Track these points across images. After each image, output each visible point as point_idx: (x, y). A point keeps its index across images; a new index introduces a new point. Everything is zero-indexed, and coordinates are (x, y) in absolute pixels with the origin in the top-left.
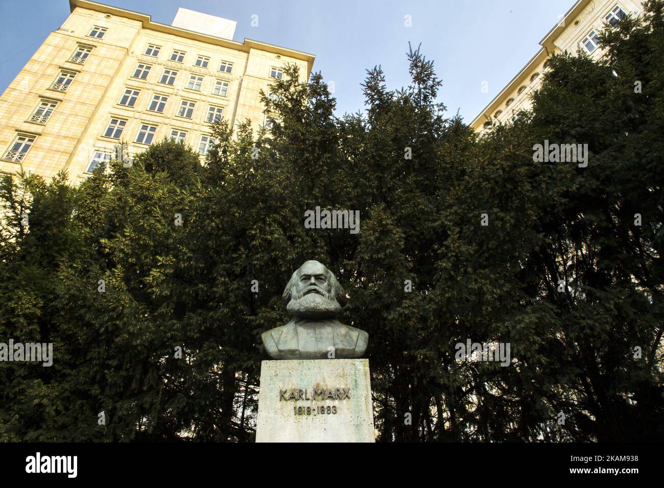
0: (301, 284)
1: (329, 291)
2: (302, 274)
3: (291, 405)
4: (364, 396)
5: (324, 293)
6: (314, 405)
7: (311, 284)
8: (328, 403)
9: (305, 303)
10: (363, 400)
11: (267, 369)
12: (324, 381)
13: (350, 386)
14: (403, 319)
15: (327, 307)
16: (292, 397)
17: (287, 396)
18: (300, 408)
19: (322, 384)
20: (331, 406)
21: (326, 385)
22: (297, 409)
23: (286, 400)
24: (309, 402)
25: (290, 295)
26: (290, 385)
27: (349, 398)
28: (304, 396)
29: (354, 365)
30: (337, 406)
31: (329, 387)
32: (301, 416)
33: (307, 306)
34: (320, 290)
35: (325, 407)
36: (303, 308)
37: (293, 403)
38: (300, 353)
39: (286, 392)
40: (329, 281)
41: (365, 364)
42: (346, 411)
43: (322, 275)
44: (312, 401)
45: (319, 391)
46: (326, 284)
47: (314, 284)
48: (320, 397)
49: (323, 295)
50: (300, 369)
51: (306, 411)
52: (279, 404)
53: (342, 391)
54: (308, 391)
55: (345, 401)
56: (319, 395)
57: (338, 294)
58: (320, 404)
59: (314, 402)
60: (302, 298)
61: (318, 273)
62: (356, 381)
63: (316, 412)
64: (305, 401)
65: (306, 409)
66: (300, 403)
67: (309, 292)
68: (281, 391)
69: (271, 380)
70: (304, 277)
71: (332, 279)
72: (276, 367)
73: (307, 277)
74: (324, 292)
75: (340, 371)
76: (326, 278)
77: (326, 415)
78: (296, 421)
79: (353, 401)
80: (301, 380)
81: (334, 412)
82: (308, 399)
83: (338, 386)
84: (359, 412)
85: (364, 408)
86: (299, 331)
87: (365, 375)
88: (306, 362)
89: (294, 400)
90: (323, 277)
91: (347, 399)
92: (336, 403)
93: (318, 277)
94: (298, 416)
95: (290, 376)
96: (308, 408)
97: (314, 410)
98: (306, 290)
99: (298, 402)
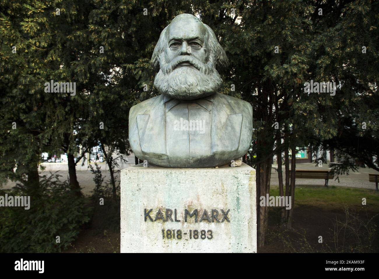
0: (170, 51)
1: (207, 60)
2: (171, 37)
3: (158, 226)
4: (247, 218)
5: (199, 66)
6: (186, 227)
7: (182, 54)
8: (203, 226)
9: (174, 83)
10: (246, 223)
11: (127, 181)
12: (198, 199)
13: (231, 206)
14: (289, 77)
15: (203, 89)
16: (159, 217)
17: (153, 215)
18: (169, 230)
19: (195, 202)
20: (206, 231)
21: (201, 205)
22: (165, 232)
23: (152, 220)
24: (180, 224)
25: (158, 62)
26: (157, 203)
27: (229, 221)
28: (173, 217)
29: (237, 178)
30: (213, 230)
31: (204, 207)
32: (170, 240)
33: (176, 88)
34: (194, 62)
35: (199, 231)
36: (171, 90)
37: (160, 224)
38: (168, 158)
39: (151, 210)
40: (207, 45)
41: (251, 178)
42: (224, 236)
43: (197, 38)
44: (183, 224)
45: (192, 212)
46: (202, 50)
47: (186, 54)
48: (193, 219)
49: (198, 69)
50: (168, 182)
51: (176, 235)
52: (144, 225)
53: (220, 212)
54: (178, 211)
55: (223, 225)
56: (191, 217)
57: (218, 60)
58: (194, 226)
59: (186, 224)
60: (171, 74)
61: (192, 35)
62: (238, 199)
63: (188, 236)
64: (174, 223)
65: (176, 232)
66: (170, 225)
67: (180, 64)
68: (145, 210)
69: (133, 195)
70: (173, 42)
71: (210, 40)
72: (139, 179)
73: (177, 42)
74: (200, 64)
75: (219, 186)
76: (202, 42)
77: (199, 239)
78: (164, 245)
79: (232, 225)
80: (170, 196)
81: (210, 237)
82: (179, 221)
83: (215, 206)
84: (239, 238)
85: (246, 233)
86: (168, 120)
87: (251, 192)
88: (176, 173)
89: (162, 221)
90: (199, 42)
91: (225, 221)
92: (212, 226)
93: (191, 42)
94: (166, 240)
95: (156, 191)
96: (178, 231)
97: (185, 234)
98: (175, 62)
99: (166, 223)
